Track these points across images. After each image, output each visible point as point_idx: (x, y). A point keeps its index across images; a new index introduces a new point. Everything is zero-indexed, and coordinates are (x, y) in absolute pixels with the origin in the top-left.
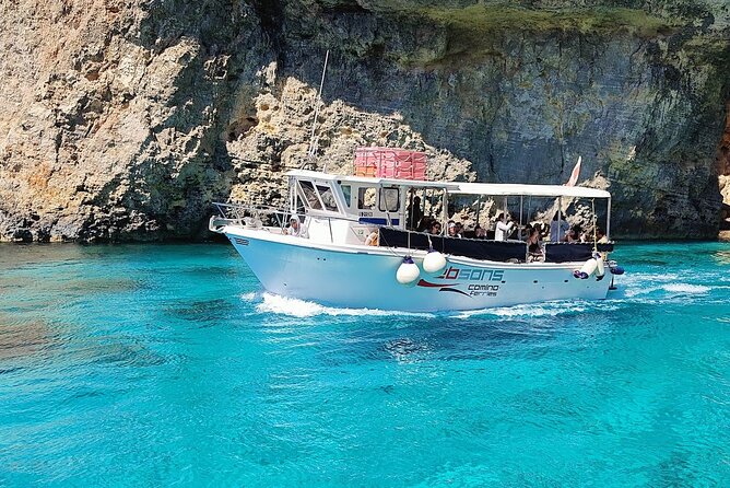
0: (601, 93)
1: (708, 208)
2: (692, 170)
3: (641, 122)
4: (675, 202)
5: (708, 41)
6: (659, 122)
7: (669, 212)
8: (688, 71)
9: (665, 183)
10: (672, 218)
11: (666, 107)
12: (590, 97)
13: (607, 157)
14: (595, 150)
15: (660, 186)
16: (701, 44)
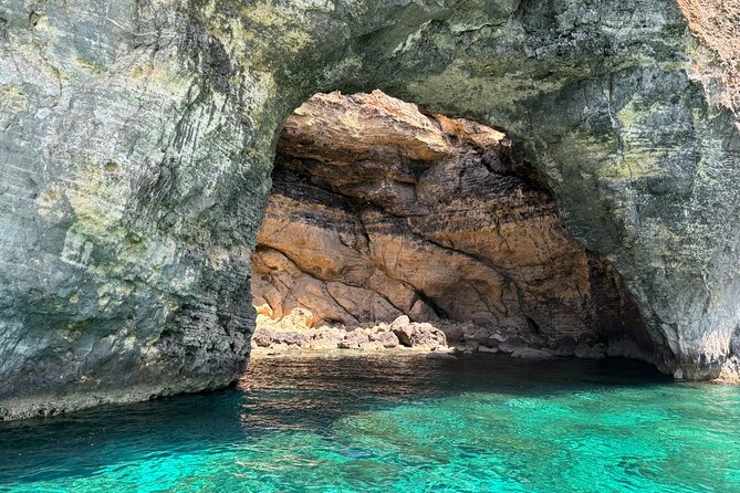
0: (58, 49)
1: (239, 329)
2: (224, 261)
3: (155, 135)
4: (196, 318)
5: (280, 22)
6: (187, 150)
7: (186, 339)
8: (242, 70)
9: (186, 281)
10: (191, 351)
11: (202, 123)
12: (28, 51)
13: (65, 204)
14: (32, 183)
15: (177, 285)
16: (268, 22)
